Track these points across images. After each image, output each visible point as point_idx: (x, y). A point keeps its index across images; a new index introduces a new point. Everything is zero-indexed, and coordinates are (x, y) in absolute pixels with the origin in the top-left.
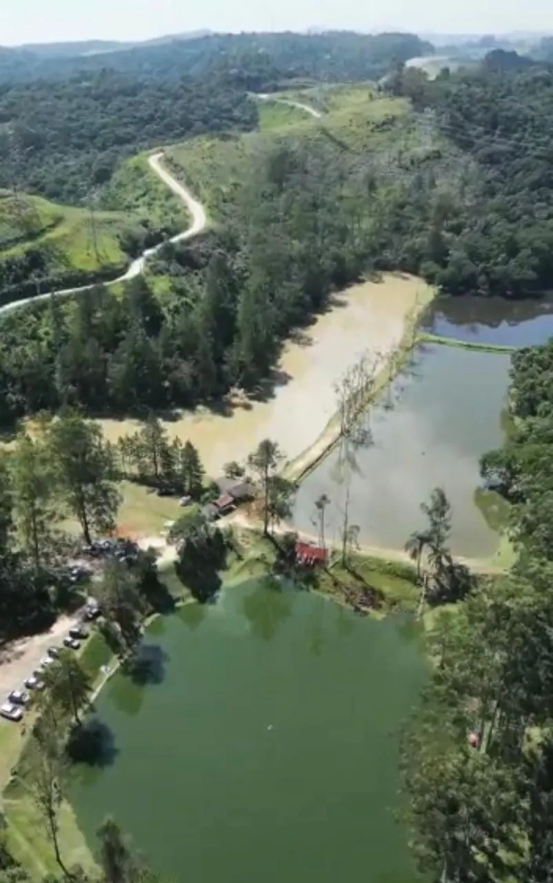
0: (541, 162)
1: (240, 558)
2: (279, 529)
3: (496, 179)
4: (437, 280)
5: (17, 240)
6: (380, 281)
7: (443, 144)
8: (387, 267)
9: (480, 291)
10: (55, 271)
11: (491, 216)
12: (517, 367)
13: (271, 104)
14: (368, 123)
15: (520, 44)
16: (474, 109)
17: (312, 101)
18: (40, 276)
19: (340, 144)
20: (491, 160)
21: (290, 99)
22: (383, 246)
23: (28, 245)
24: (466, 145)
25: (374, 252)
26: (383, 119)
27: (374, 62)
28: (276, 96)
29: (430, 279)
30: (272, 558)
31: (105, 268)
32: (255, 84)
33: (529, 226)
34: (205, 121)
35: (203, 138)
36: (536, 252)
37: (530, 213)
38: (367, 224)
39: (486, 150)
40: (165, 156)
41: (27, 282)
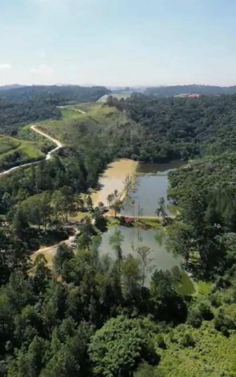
0: (161, 125)
1: (110, 223)
2: (119, 215)
3: (149, 130)
4: (137, 159)
5: (10, 150)
6: (119, 161)
7: (130, 120)
8: (120, 157)
9: (151, 162)
10: (25, 158)
11: (150, 141)
12: (169, 177)
13: (65, 109)
14: (104, 114)
15: (139, 89)
16: (138, 110)
17: (80, 108)
18: (19, 160)
19: (96, 121)
20: (146, 124)
21: (72, 108)
22: (118, 151)
23: (14, 151)
24: (137, 121)
25: (115, 153)
26: (108, 113)
27: (93, 96)
28: (66, 107)
29: (135, 159)
30: (119, 222)
31: (40, 157)
32: (57, 103)
33: (161, 143)
34: (43, 115)
35: (51, 120)
36: (166, 149)
37: (161, 139)
38: (111, 145)
39: (144, 122)
40: (37, 126)
41: (17, 162)
